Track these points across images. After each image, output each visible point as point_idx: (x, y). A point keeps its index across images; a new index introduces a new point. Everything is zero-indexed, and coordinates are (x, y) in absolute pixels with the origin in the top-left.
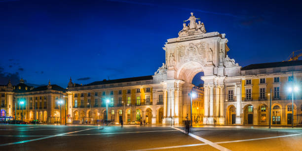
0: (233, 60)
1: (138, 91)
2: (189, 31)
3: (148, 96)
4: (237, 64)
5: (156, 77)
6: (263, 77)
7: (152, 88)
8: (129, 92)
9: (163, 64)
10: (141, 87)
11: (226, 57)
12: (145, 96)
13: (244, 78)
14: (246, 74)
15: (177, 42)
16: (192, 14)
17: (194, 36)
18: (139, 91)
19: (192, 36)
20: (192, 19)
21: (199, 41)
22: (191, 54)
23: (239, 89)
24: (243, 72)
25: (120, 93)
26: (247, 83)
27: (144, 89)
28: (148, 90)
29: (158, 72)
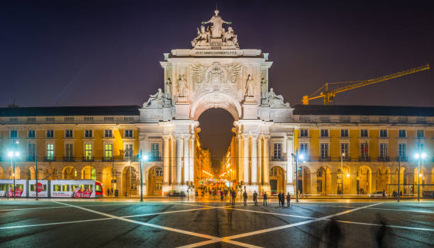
0: (280, 97)
1: (109, 134)
2: (212, 40)
3: (129, 143)
4: (288, 104)
5: (146, 112)
6: (325, 128)
7: (139, 131)
8: (89, 134)
9: (160, 90)
10: (115, 128)
11: (269, 91)
12: (122, 144)
13: (297, 127)
14: (301, 121)
15: (190, 56)
16: (217, 12)
17: (222, 51)
18: (111, 136)
19: (216, 51)
20: (217, 22)
21: (230, 61)
22: (216, 80)
23: (290, 142)
24: (297, 117)
25: (69, 134)
26: (302, 135)
27: (121, 131)
28: (128, 134)
29: (150, 104)
